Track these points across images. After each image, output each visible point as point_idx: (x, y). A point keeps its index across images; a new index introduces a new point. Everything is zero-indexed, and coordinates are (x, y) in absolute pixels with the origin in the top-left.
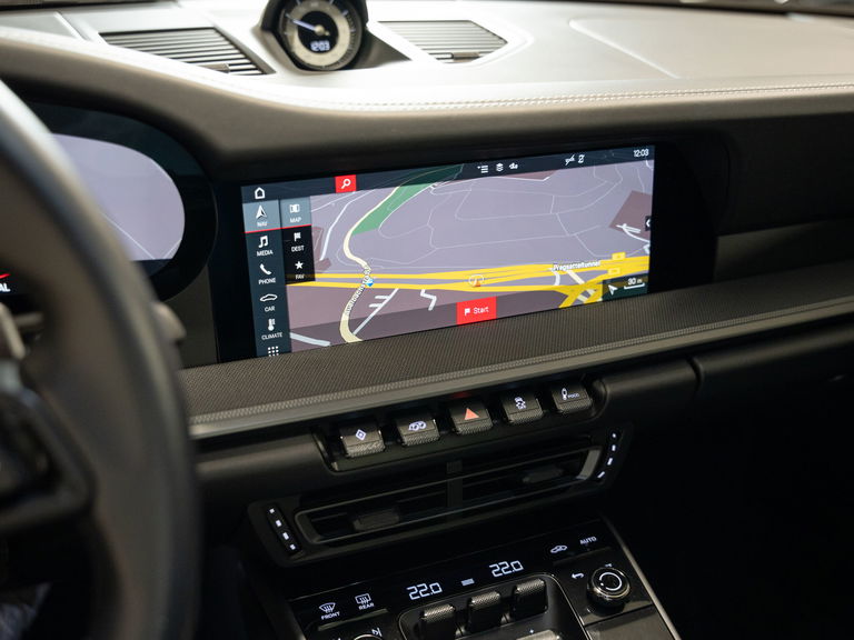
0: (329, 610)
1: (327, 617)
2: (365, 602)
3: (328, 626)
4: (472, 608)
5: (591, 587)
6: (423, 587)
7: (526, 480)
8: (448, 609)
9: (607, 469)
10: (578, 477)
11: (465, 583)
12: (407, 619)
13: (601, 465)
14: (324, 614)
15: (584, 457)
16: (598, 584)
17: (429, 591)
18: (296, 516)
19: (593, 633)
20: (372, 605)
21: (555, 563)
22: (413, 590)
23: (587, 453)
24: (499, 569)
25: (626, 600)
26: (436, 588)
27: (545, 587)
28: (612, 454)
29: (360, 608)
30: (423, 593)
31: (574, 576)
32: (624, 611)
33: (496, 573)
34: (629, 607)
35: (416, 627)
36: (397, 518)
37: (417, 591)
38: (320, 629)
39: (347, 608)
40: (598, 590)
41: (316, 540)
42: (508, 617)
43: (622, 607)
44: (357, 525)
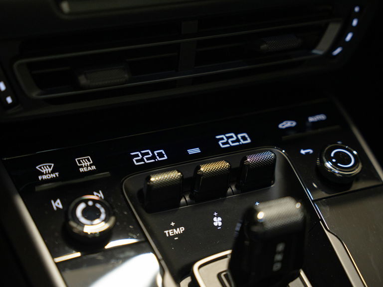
0: (47, 171)
1: (45, 177)
2: (86, 165)
3: (45, 186)
4: (200, 176)
5: (322, 163)
6: (148, 154)
7: (264, 47)
8: (175, 175)
9: (345, 45)
10: (315, 51)
11: (191, 151)
12: (131, 184)
13: (339, 40)
14: (42, 174)
15: (322, 30)
16: (329, 159)
17: (154, 157)
18: (15, 65)
19: (323, 208)
20: (94, 167)
21: (284, 138)
22: (137, 156)
23: (327, 25)
24: (227, 140)
25: (357, 178)
26: (161, 155)
27: (275, 159)
28: (353, 29)
29: (81, 170)
30: (148, 159)
31: (303, 152)
32: (352, 189)
33: (223, 144)
34: (357, 186)
35: (140, 192)
36: (126, 76)
37: (140, 157)
38: (38, 189)
39: (67, 169)
40: (328, 165)
41: (35, 94)
42: (234, 189)
43: (350, 185)
44: (83, 80)
